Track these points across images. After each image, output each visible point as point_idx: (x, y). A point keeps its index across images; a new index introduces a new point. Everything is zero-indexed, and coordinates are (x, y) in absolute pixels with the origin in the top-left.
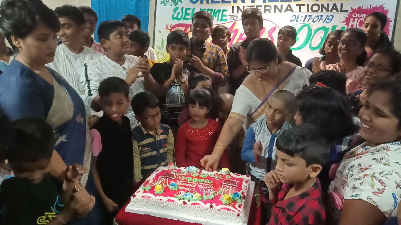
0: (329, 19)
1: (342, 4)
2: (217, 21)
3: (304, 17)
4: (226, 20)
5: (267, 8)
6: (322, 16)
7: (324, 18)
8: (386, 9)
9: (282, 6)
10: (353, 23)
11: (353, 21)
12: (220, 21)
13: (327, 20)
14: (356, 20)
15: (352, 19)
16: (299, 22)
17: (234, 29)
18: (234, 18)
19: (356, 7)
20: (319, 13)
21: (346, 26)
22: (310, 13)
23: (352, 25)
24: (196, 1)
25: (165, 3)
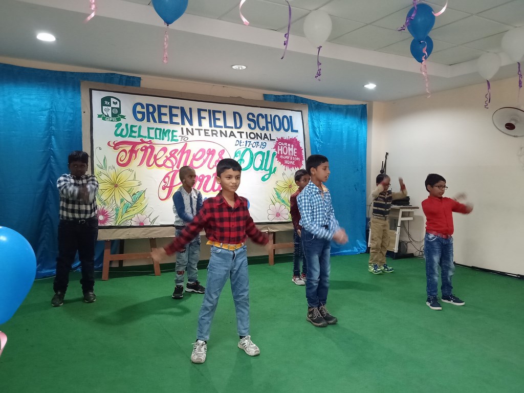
1: (270, 134)
2: (168, 140)
3: (245, 143)
4: (177, 140)
5: (214, 132)
6: (258, 142)
7: (260, 144)
8: (298, 140)
9: (226, 131)
10: (280, 150)
12: (171, 141)
13: (262, 146)
14: (282, 147)
15: (279, 146)
16: (242, 147)
17: (186, 150)
18: (185, 139)
19: (280, 137)
20: (255, 140)
21: (276, 152)
22: (249, 139)
23: (280, 151)
24: (142, 119)
25: (104, 117)
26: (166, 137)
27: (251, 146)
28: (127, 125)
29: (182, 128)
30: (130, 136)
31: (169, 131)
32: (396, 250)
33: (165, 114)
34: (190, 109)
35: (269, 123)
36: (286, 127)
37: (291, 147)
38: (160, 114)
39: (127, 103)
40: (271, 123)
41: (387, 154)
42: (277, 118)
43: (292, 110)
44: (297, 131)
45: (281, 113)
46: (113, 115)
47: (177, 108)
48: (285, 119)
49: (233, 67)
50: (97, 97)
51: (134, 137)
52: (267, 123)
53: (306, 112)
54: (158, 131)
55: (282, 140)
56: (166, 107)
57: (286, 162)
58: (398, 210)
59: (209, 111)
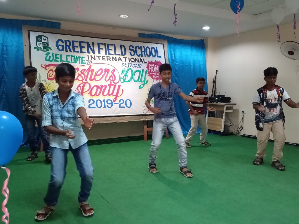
0: (140, 66)
1: (144, 59)
2: (79, 63)
3: (128, 64)
4: (85, 63)
5: (108, 58)
6: (136, 64)
7: (137, 65)
9: (116, 57)
11: (150, 68)
12: (81, 64)
13: (139, 67)
14: (151, 67)
15: (149, 67)
16: (126, 67)
17: (91, 69)
18: (90, 63)
19: (150, 61)
20: (135, 63)
21: (148, 70)
22: (130, 62)
23: (150, 70)
24: (62, 50)
25: (38, 49)
26: (78, 61)
27: (132, 66)
28: (53, 54)
29: (88, 56)
30: (55, 61)
31: (79, 57)
32: (222, 130)
33: (77, 47)
34: (93, 43)
35: (143, 52)
36: (154, 55)
37: (157, 67)
38: (74, 47)
39: (52, 40)
40: (144, 52)
41: (217, 71)
42: (148, 49)
43: (157, 44)
44: (160, 57)
45: (150, 45)
46: (44, 47)
47: (85, 42)
48: (153, 50)
49: (120, 16)
50: (33, 36)
51: (58, 61)
52: (142, 52)
53: (166, 44)
54: (73, 58)
55: (151, 63)
56: (77, 42)
57: (154, 77)
58: (224, 106)
59: (105, 44)
